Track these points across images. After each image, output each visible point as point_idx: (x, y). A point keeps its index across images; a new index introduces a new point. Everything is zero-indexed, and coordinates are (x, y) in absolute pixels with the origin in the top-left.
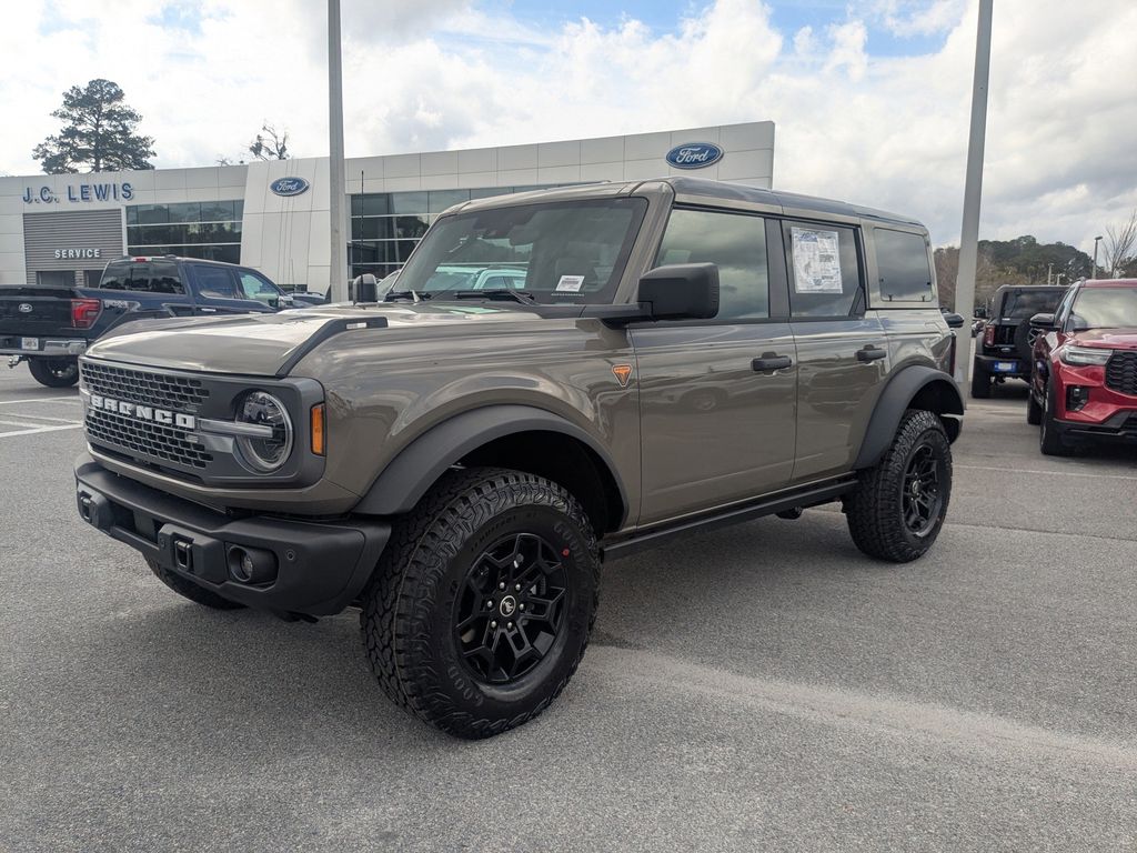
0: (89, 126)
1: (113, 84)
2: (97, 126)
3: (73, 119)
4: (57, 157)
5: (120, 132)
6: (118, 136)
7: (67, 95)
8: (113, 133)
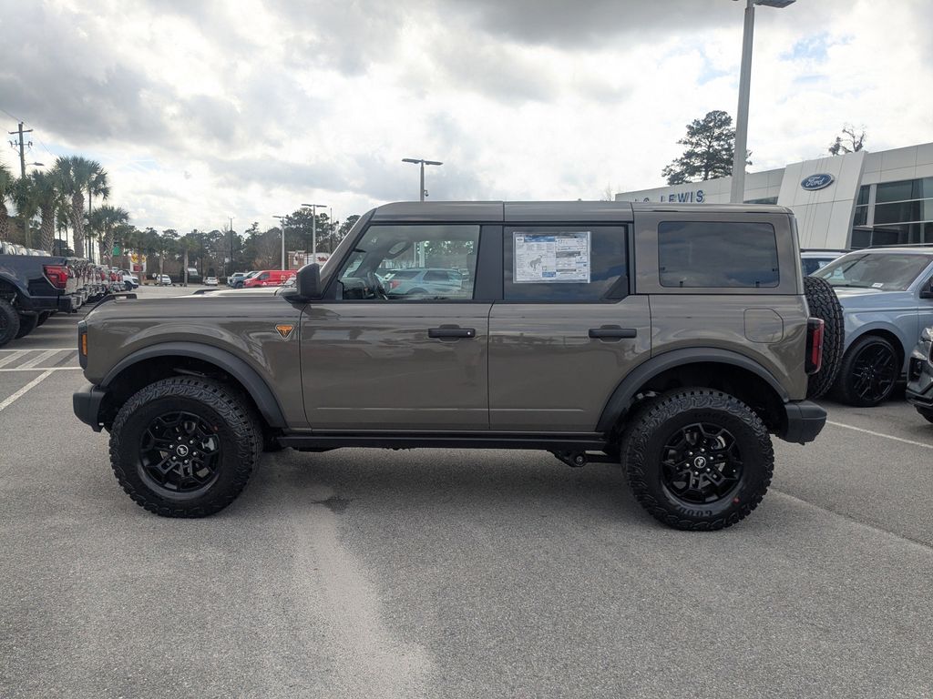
0: (703, 148)
1: (724, 113)
2: (709, 147)
3: (692, 144)
4: (679, 174)
5: (726, 150)
6: (724, 153)
7: (690, 127)
8: (720, 151)
